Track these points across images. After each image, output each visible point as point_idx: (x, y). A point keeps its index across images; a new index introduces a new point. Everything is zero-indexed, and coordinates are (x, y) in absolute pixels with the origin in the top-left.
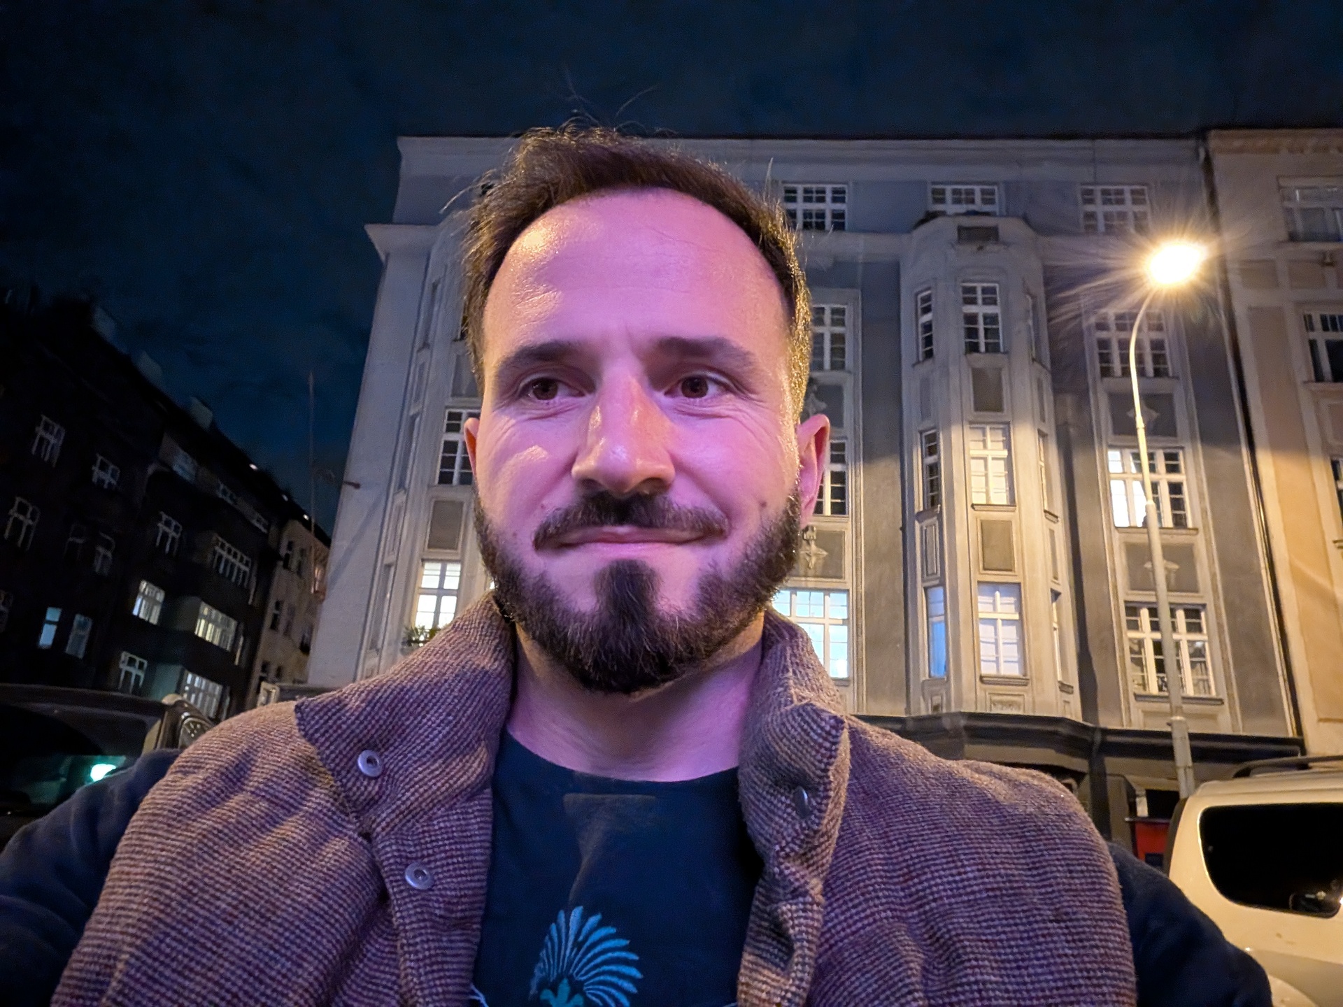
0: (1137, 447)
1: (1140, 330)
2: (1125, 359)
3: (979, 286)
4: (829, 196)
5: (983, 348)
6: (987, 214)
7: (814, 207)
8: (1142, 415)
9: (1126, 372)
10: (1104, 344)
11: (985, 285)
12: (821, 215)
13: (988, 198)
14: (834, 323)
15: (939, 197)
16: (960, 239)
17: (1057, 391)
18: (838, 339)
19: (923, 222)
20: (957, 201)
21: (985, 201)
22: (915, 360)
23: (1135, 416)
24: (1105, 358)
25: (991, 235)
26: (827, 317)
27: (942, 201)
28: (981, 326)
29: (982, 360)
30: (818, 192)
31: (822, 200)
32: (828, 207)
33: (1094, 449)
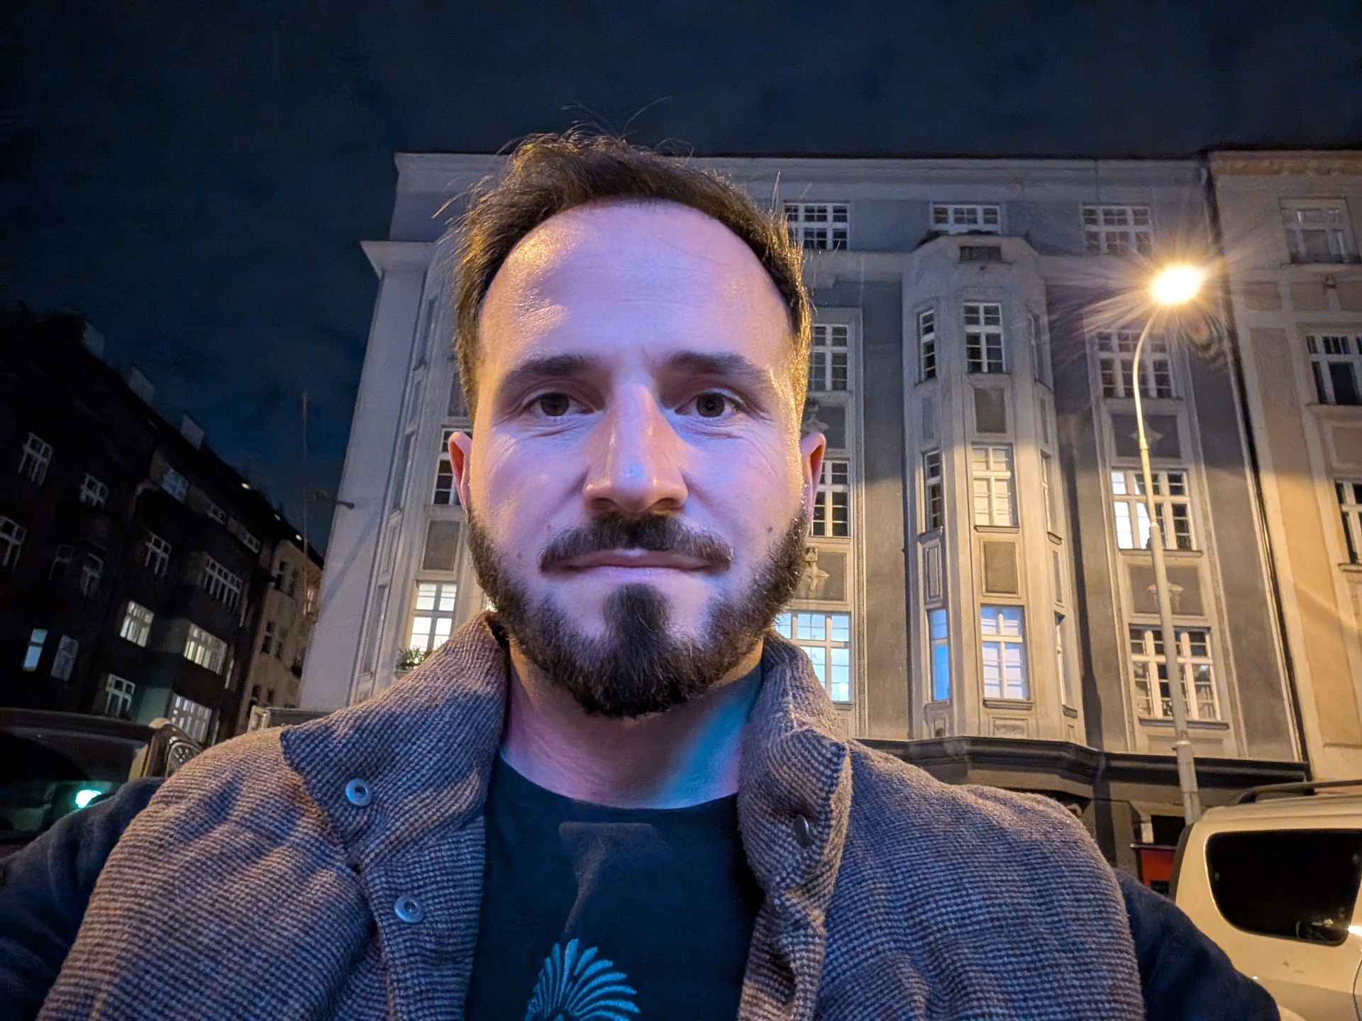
0: (1141, 468)
1: (1143, 350)
2: (1128, 380)
3: (982, 306)
4: (830, 215)
5: (985, 369)
6: (988, 233)
7: (816, 225)
8: (1146, 437)
9: (1129, 393)
10: (1106, 364)
11: (986, 304)
12: (822, 234)
13: (990, 217)
14: (837, 342)
15: (941, 216)
16: (962, 259)
17: (1060, 410)
18: (840, 359)
19: (924, 242)
20: (958, 221)
21: (987, 221)
22: (917, 381)
23: (1138, 437)
24: (1109, 380)
25: (993, 254)
26: (829, 337)
27: (945, 221)
28: (983, 346)
29: (986, 380)
30: (820, 211)
31: (824, 219)
32: (830, 226)
33: (1097, 470)
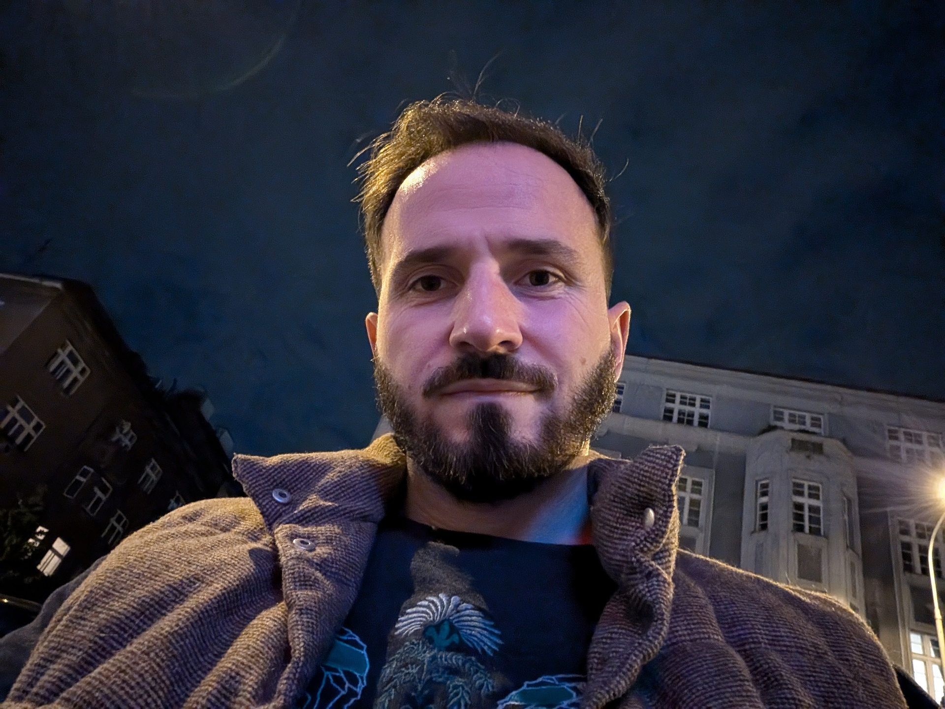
1: (936, 540)
2: (924, 560)
3: (806, 484)
4: (698, 403)
5: (807, 529)
6: (814, 433)
7: (687, 408)
8: (940, 608)
9: (925, 571)
10: (907, 546)
11: (811, 484)
12: (691, 415)
13: (816, 422)
14: (693, 491)
15: (779, 417)
16: (792, 449)
17: (867, 573)
18: (694, 503)
19: (764, 431)
20: (792, 421)
21: (813, 425)
22: (752, 529)
23: (933, 608)
24: (907, 557)
25: (818, 448)
26: (689, 485)
27: (781, 419)
28: (806, 514)
29: (806, 538)
30: (690, 399)
31: (693, 405)
32: (697, 410)
33: (898, 629)
